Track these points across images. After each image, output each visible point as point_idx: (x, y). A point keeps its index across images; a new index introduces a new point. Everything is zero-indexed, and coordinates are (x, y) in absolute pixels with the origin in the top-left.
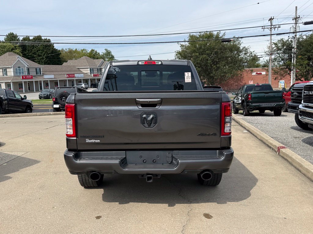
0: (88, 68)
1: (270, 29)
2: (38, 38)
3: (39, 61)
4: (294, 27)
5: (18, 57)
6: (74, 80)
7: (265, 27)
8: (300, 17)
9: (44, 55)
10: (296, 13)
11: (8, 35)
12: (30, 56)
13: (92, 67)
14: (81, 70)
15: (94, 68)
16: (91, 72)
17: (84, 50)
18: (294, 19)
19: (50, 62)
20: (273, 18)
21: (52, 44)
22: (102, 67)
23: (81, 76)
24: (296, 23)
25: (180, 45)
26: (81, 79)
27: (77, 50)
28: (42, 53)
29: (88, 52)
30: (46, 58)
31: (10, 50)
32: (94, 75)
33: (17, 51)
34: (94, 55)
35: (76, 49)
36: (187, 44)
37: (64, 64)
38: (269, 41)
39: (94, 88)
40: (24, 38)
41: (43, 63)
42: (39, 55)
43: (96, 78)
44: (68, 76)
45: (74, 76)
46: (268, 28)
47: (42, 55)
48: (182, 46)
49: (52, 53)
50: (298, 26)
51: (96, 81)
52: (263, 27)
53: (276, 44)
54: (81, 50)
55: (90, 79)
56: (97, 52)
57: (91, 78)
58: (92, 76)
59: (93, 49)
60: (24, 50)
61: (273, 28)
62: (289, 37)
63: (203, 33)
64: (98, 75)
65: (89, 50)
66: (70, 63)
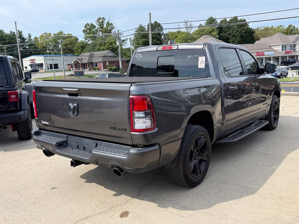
0: (280, 45)
2: (235, 19)
3: (233, 42)
5: (212, 39)
6: (263, 58)
9: (238, 34)
11: (208, 19)
12: (225, 37)
13: (284, 44)
14: (272, 47)
15: (287, 45)
16: (283, 48)
17: (280, 26)
19: (243, 41)
21: (247, 23)
22: (297, 43)
23: (271, 54)
26: (271, 57)
27: (274, 27)
28: (236, 33)
29: (285, 28)
30: (240, 37)
31: (208, 33)
32: (286, 53)
33: (214, 33)
34: (292, 31)
35: (272, 26)
37: (257, 42)
39: (284, 65)
40: (222, 20)
41: (237, 43)
42: (233, 35)
43: (288, 55)
44: (257, 54)
45: (264, 54)
47: (237, 35)
49: (246, 32)
51: (288, 58)
54: (278, 26)
55: (281, 57)
56: (295, 27)
57: (282, 55)
58: (283, 53)
59: (291, 25)
60: (221, 32)
64: (290, 52)
65: (286, 27)
66: (263, 41)
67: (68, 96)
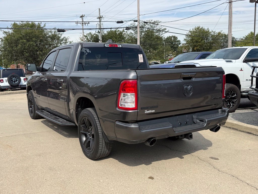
1: (82, 24)
4: (99, 24)
7: (78, 22)
8: (102, 17)
10: (100, 14)
18: (98, 18)
20: (84, 16)
24: (100, 22)
25: (3, 32)
36: (11, 31)
38: (82, 34)
46: (80, 23)
48: (5, 32)
50: (101, 23)
52: (77, 23)
53: (86, 36)
61: (84, 23)
62: (96, 31)
63: (25, 23)
67: (182, 80)
